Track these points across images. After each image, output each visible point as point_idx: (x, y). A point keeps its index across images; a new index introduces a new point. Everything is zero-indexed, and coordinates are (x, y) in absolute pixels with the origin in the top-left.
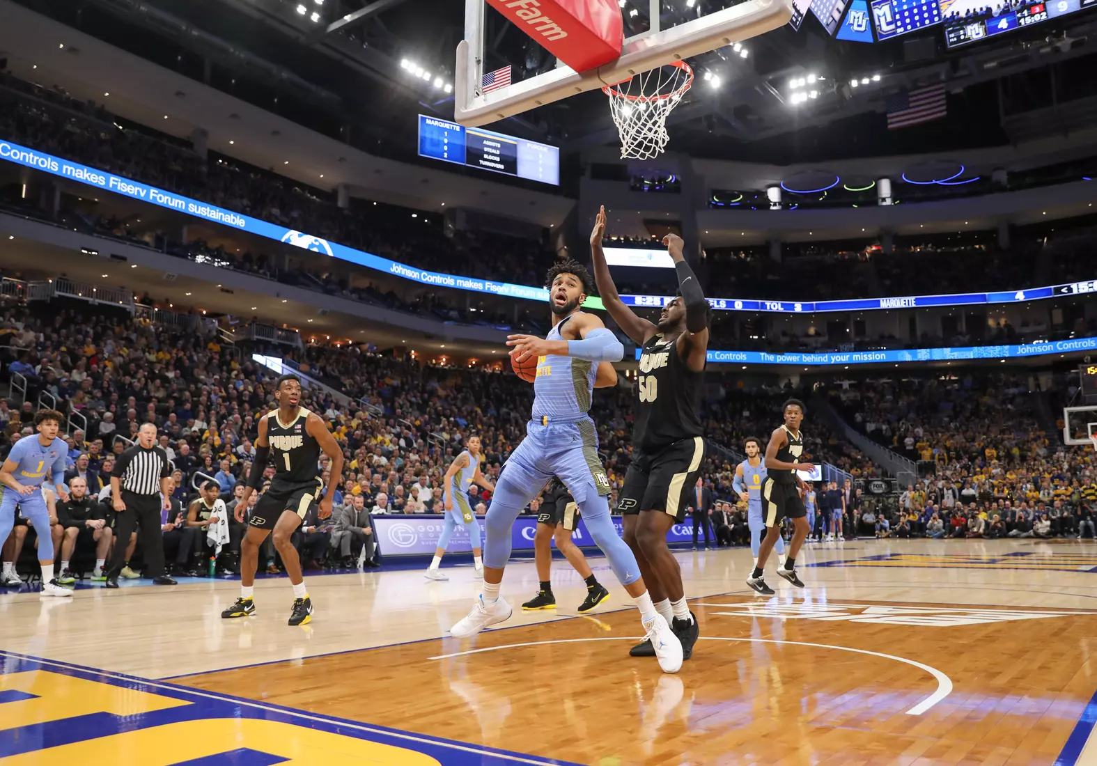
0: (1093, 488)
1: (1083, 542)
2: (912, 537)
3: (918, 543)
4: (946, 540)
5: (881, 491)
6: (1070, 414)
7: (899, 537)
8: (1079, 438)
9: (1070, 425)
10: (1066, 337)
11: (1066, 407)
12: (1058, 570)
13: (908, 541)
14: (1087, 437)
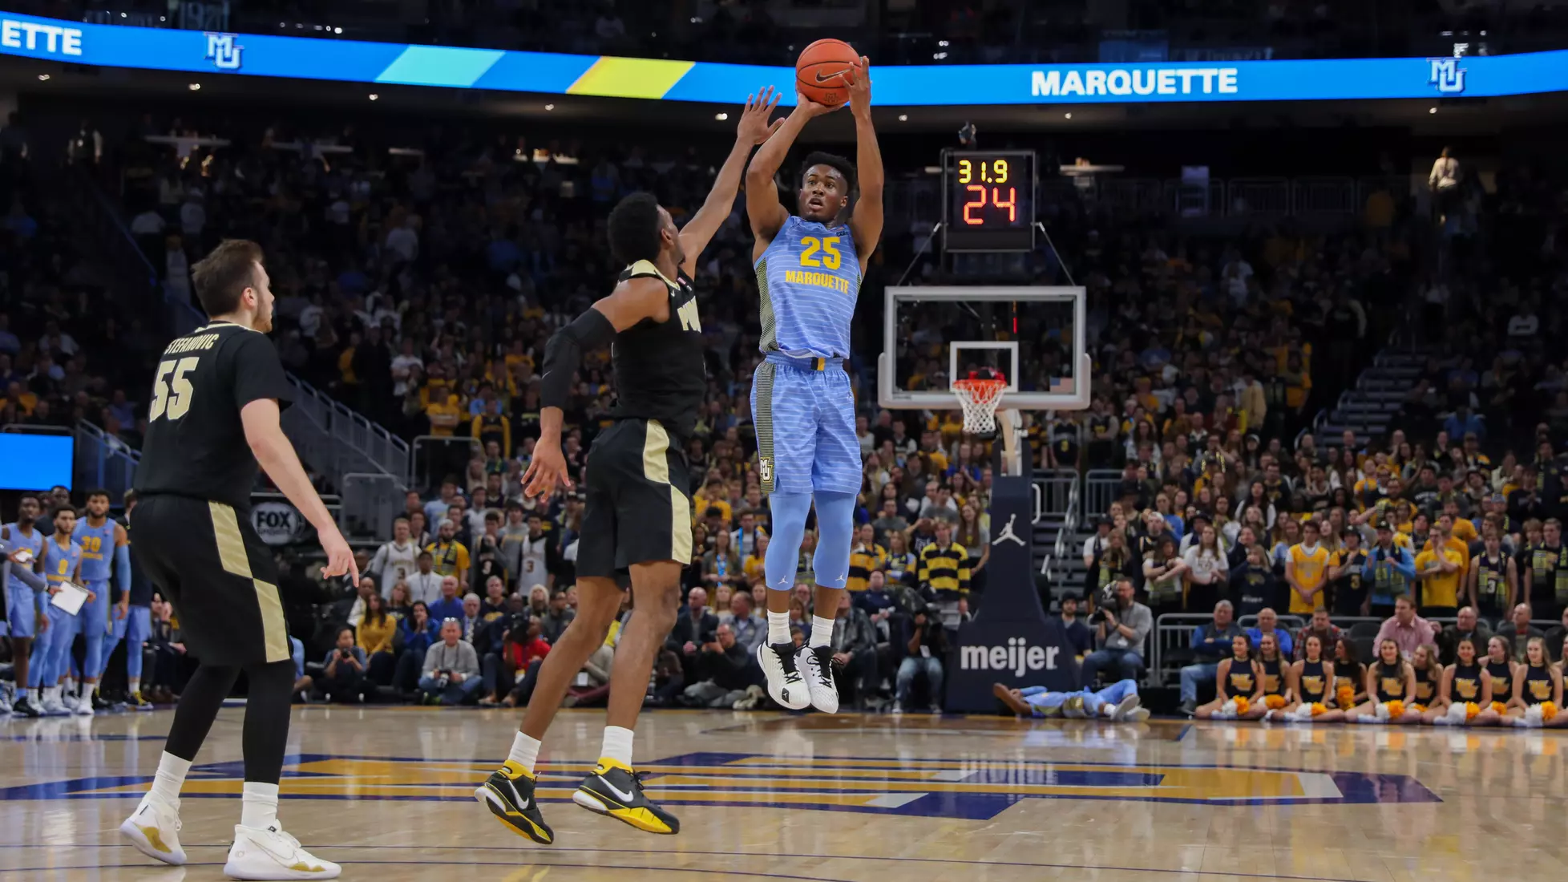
0: (957, 555)
1: (904, 724)
2: (375, 699)
3: (390, 716)
4: (487, 714)
5: (281, 539)
6: (904, 307)
7: (333, 700)
8: (920, 387)
9: (899, 343)
10: (921, 56)
11: (893, 284)
12: (824, 807)
13: (361, 713)
14: (943, 385)
